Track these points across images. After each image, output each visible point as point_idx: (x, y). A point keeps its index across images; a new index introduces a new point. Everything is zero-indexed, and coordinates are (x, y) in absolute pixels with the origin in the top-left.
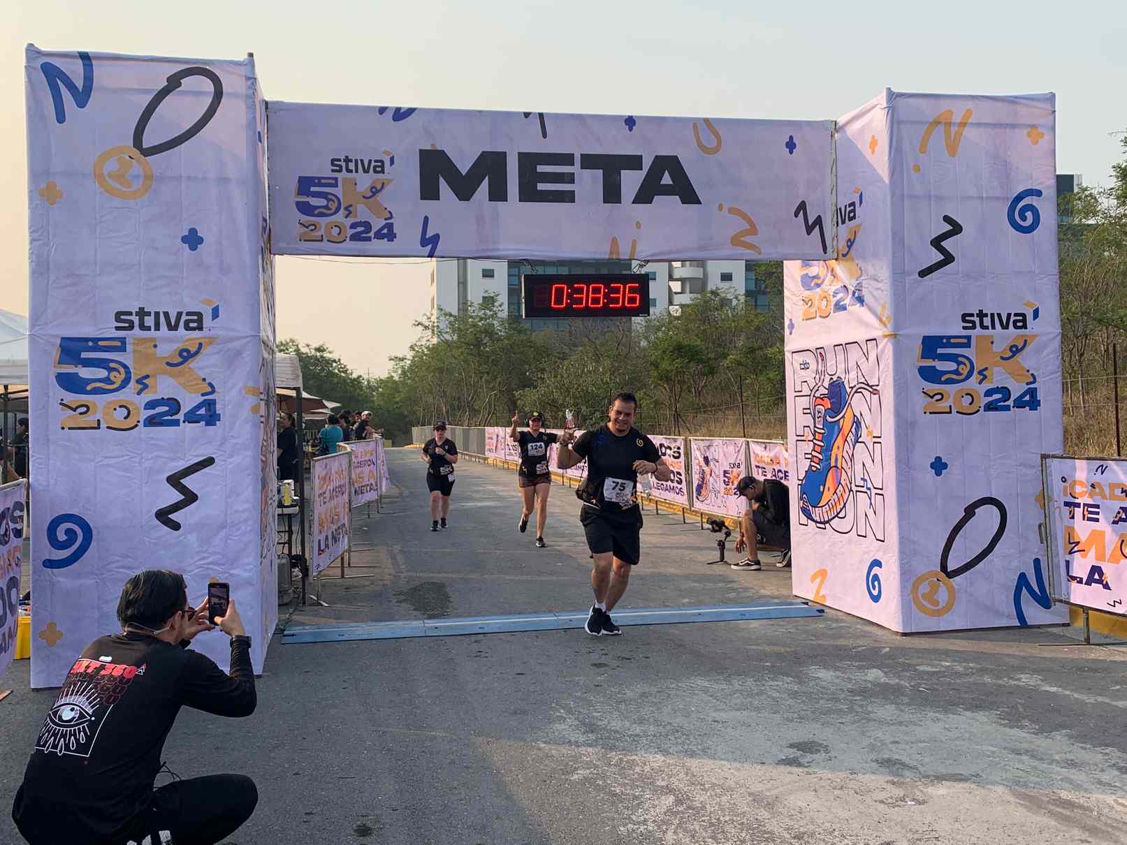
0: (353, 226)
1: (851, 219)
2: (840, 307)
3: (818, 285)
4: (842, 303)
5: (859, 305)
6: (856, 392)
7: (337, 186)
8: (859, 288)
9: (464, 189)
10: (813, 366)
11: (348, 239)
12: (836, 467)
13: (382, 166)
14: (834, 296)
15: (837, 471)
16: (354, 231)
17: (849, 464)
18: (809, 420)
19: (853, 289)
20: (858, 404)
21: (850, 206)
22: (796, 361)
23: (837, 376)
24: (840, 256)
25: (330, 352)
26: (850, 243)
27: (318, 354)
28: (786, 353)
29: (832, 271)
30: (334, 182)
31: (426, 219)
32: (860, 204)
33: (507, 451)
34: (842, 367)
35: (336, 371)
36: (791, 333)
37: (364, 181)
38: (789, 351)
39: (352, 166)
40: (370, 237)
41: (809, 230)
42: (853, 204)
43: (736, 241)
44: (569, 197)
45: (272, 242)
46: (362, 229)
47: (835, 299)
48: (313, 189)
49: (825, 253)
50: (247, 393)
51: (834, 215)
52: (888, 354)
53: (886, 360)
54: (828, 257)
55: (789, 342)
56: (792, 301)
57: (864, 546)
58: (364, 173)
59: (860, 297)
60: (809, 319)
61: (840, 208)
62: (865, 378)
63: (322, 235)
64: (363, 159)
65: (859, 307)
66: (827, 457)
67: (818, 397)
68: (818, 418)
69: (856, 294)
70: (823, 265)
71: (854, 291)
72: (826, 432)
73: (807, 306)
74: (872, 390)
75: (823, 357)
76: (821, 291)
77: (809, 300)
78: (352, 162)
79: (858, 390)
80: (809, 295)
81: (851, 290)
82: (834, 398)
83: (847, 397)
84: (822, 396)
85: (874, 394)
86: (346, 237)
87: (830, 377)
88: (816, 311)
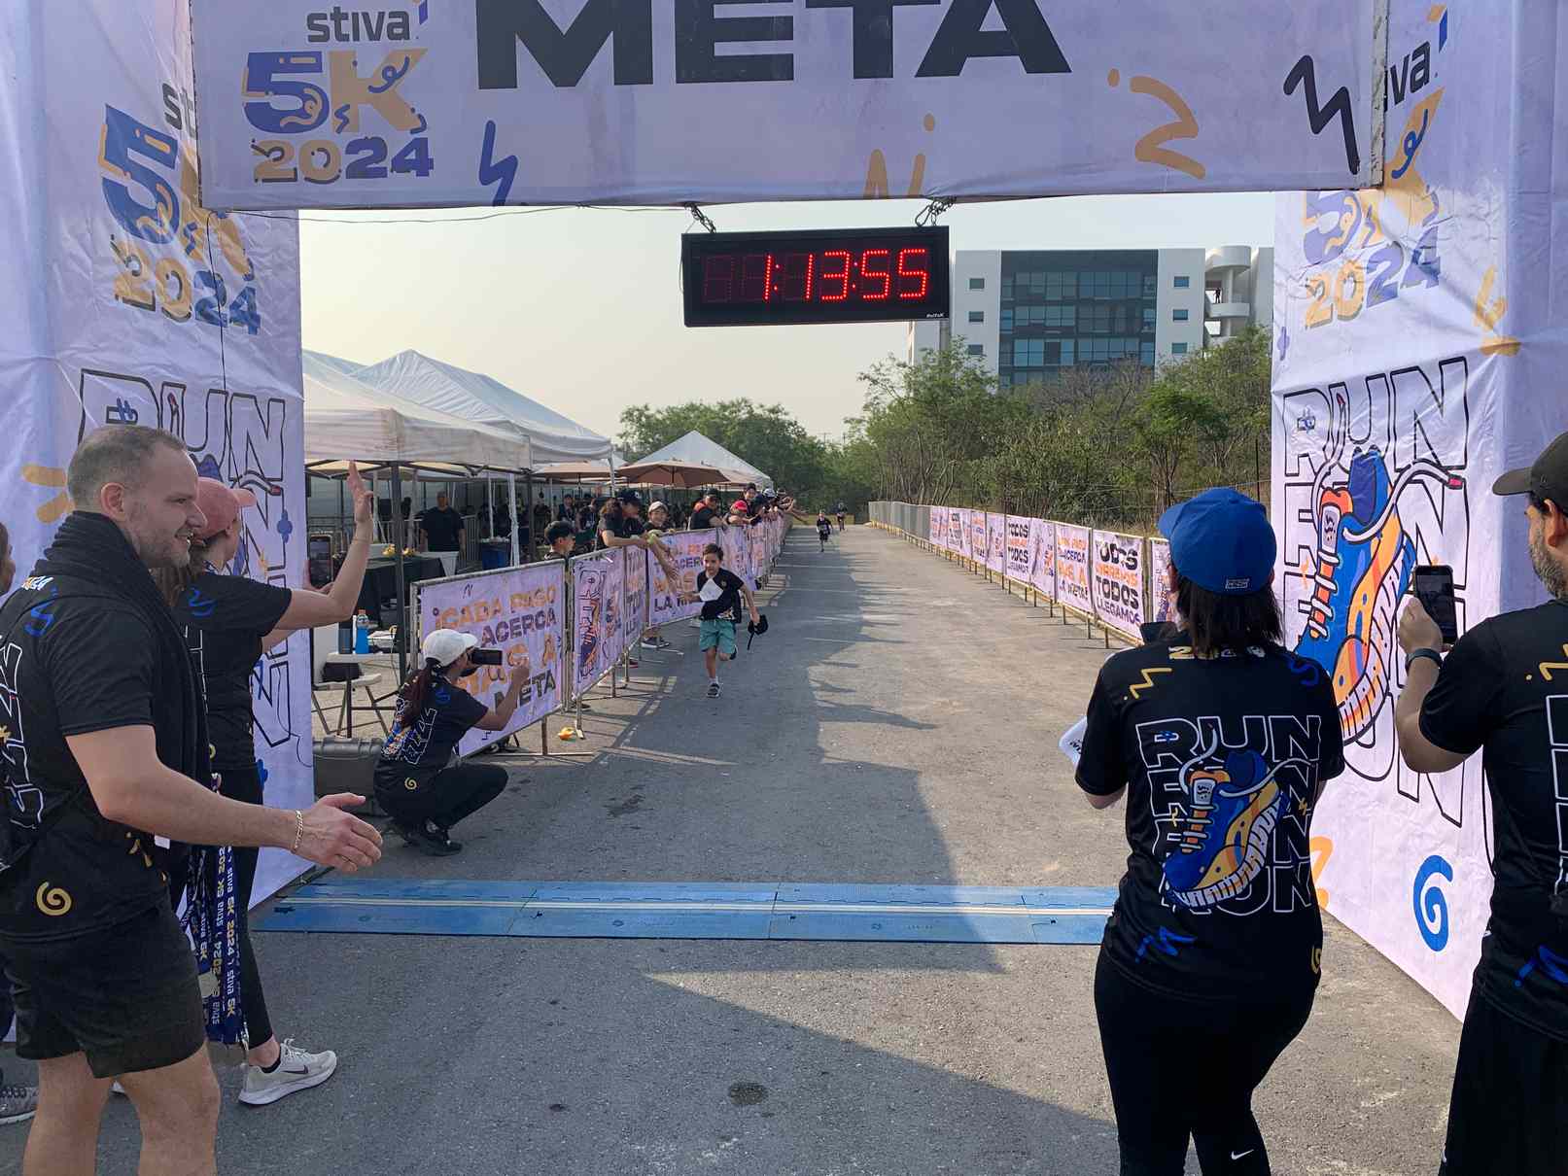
0: (353, 147)
1: (1416, 86)
2: (1383, 292)
3: (1339, 250)
4: (1388, 282)
5: (1425, 282)
6: (1410, 481)
8: (1429, 242)
9: (566, 62)
10: (1322, 423)
12: (1357, 637)
13: (405, 25)
14: (1369, 269)
15: (1359, 650)
16: (354, 158)
17: (1387, 635)
18: (1308, 535)
19: (1414, 246)
20: (1413, 508)
21: (1417, 54)
22: (1292, 413)
23: (1370, 443)
24: (1389, 174)
25: (786, 414)
26: (1413, 143)
27: (772, 415)
28: (1273, 396)
29: (1369, 214)
30: (312, 60)
31: (491, 128)
32: (1443, 37)
33: (949, 537)
34: (1381, 423)
35: (793, 436)
36: (1282, 358)
38: (1275, 393)
39: (347, 27)
40: (385, 168)
41: (1318, 121)
42: (1424, 49)
43: (1147, 150)
44: (781, 68)
45: (203, 188)
46: (369, 153)
47: (1374, 274)
48: (276, 77)
49: (1354, 171)
50: (29, 478)
51: (1378, 85)
52: (1494, 393)
53: (1488, 407)
54: (1362, 181)
55: (1278, 376)
56: (1287, 290)
57: (1411, 818)
58: (371, 40)
59: (1429, 263)
60: (1318, 324)
61: (1394, 67)
62: (1431, 449)
63: (295, 169)
64: (367, 14)
65: (1427, 287)
66: (1341, 616)
67: (1328, 489)
68: (1327, 531)
69: (1422, 259)
70: (1348, 201)
71: (1416, 252)
72: (1342, 562)
73: (1314, 299)
74: (1446, 478)
75: (1344, 403)
76: (1343, 262)
77: (1319, 286)
78: (347, 18)
79: (1415, 478)
80: (1320, 275)
81: (1410, 249)
82: (1361, 491)
83: (1389, 490)
84: (1336, 487)
85: (1453, 487)
86: (340, 171)
87: (1355, 446)
88: (1332, 306)
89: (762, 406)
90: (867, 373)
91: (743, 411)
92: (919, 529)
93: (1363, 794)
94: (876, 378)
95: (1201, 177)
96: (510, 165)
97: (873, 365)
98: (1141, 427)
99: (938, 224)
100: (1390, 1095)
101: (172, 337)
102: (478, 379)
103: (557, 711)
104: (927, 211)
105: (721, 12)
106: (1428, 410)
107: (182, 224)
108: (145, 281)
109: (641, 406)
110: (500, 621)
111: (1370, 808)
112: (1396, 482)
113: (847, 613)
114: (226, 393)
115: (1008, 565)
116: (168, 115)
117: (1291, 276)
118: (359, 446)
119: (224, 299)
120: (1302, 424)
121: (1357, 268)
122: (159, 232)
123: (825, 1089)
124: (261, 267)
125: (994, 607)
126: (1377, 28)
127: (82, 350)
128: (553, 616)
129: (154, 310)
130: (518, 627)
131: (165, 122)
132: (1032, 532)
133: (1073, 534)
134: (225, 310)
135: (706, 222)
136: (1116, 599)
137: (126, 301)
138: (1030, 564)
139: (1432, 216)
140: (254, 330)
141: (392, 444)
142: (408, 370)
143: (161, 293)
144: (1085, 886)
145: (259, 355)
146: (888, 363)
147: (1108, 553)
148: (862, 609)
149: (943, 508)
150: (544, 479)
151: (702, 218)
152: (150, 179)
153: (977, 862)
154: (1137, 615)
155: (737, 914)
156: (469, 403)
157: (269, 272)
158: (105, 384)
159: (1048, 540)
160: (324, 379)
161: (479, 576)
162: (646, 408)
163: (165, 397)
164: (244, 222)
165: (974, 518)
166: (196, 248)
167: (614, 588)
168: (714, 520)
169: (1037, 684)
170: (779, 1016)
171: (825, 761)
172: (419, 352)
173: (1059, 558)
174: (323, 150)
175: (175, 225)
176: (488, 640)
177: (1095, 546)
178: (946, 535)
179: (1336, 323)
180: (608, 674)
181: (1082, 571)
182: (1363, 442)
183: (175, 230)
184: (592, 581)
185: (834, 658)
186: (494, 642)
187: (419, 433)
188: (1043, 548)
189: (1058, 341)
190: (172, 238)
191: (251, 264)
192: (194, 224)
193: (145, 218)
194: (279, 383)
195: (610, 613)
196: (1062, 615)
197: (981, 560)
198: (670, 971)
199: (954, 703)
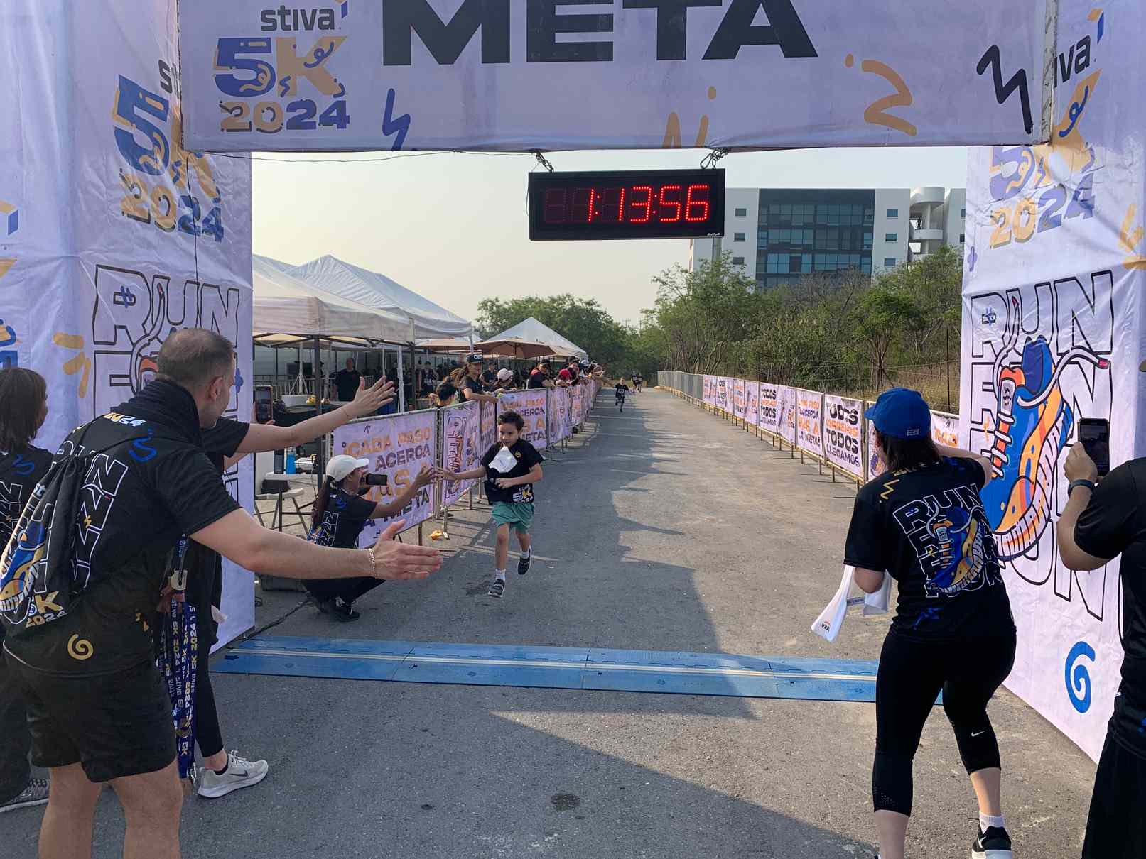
0: (292, 107)
1: (1079, 69)
2: (1050, 221)
3: (1017, 190)
4: (1054, 214)
5: (1082, 214)
6: (1069, 362)
7: (270, 52)
8: (1086, 184)
9: (447, 46)
10: (1001, 319)
11: (284, 127)
13: (331, 19)
14: (1040, 205)
15: (1027, 485)
16: (292, 115)
17: (1049, 477)
18: (990, 401)
19: (1075, 188)
20: (1071, 382)
21: (1080, 45)
22: (976, 309)
23: (1038, 333)
24: (1057, 135)
26: (1076, 111)
27: (588, 307)
28: (963, 298)
30: (264, 44)
31: (391, 94)
32: (1100, 34)
33: (717, 398)
34: (1046, 319)
35: (603, 322)
36: (971, 270)
37: (307, 41)
39: (289, 20)
40: (315, 122)
41: (1002, 94)
42: (1086, 41)
43: (874, 115)
44: (603, 52)
45: (184, 134)
46: (305, 111)
47: (1043, 209)
48: (237, 56)
49: (1029, 132)
50: (57, 343)
51: (1048, 67)
52: (1132, 298)
53: (1128, 308)
54: (1034, 140)
55: (967, 282)
56: (976, 220)
57: (1064, 614)
58: (306, 29)
59: (1086, 200)
60: (999, 245)
61: (1062, 54)
62: (1085, 339)
63: (250, 123)
64: (304, 10)
65: (1084, 218)
66: (1015, 461)
67: (1006, 367)
68: (1005, 398)
69: (1080, 197)
70: (1025, 153)
71: (1075, 191)
72: (1016, 422)
73: (997, 226)
74: (1097, 361)
75: (1018, 304)
76: (1020, 199)
77: (1001, 216)
78: (290, 14)
79: (1073, 360)
80: (1002, 208)
81: (1072, 190)
82: (1030, 370)
83: (1053, 368)
84: (1012, 366)
85: (1102, 367)
86: (282, 124)
87: (1027, 336)
88: (1011, 231)
89: (581, 300)
90: (658, 276)
91: (567, 303)
92: (695, 392)
93: (1029, 595)
94: (665, 280)
95: (914, 134)
96: (406, 120)
97: (663, 271)
98: (861, 321)
99: (717, 167)
100: (1044, 819)
101: (162, 243)
102: (377, 278)
103: (431, 518)
104: (709, 158)
105: (561, 10)
106: (1084, 309)
107: (171, 162)
108: (143, 202)
109: (493, 298)
110: (391, 451)
111: (1034, 605)
112: (1058, 363)
113: (641, 452)
114: (198, 283)
115: (761, 419)
116: (161, 82)
117: (979, 209)
118: (291, 324)
119: (199, 215)
120: (986, 319)
121: (1031, 203)
122: (155, 168)
123: (622, 800)
124: (224, 192)
125: (749, 449)
126: (1049, 24)
127: (97, 251)
128: (428, 451)
129: (149, 223)
130: (403, 457)
131: (160, 87)
132: (779, 397)
133: (809, 398)
134: (199, 224)
135: (547, 164)
136: (841, 446)
137: (129, 216)
138: (777, 419)
139: (1089, 166)
140: (219, 239)
141: (316, 322)
142: (326, 269)
143: (155, 211)
144: (816, 657)
145: (222, 256)
146: (674, 270)
147: (836, 412)
148: (653, 449)
149: (713, 376)
150: (422, 350)
151: (544, 161)
152: (149, 129)
153: (737, 637)
154: (856, 458)
155: (558, 670)
156: (372, 294)
157: (231, 197)
158: (113, 276)
159: (790, 401)
160: (268, 276)
161: (375, 419)
162: (497, 300)
163: (155, 286)
164: (214, 160)
165: (736, 385)
166: (181, 179)
167: (472, 430)
168: (545, 382)
169: (781, 507)
170: (589, 746)
171: (623, 560)
172: (336, 258)
173: (799, 414)
174: (272, 109)
175: (166, 161)
176: (380, 466)
177: (826, 407)
178: (715, 396)
179: (1013, 244)
180: (467, 493)
181: (816, 425)
182: (1033, 333)
183: (166, 165)
184: (456, 424)
185: (631, 485)
186: (385, 468)
187: (334, 315)
188: (787, 407)
189: (800, 255)
190: (164, 172)
191: (218, 191)
192: (178, 162)
193: (145, 157)
194: (234, 276)
195: (469, 448)
196: (800, 457)
197: (740, 415)
198: (510, 710)
199: (720, 520)
